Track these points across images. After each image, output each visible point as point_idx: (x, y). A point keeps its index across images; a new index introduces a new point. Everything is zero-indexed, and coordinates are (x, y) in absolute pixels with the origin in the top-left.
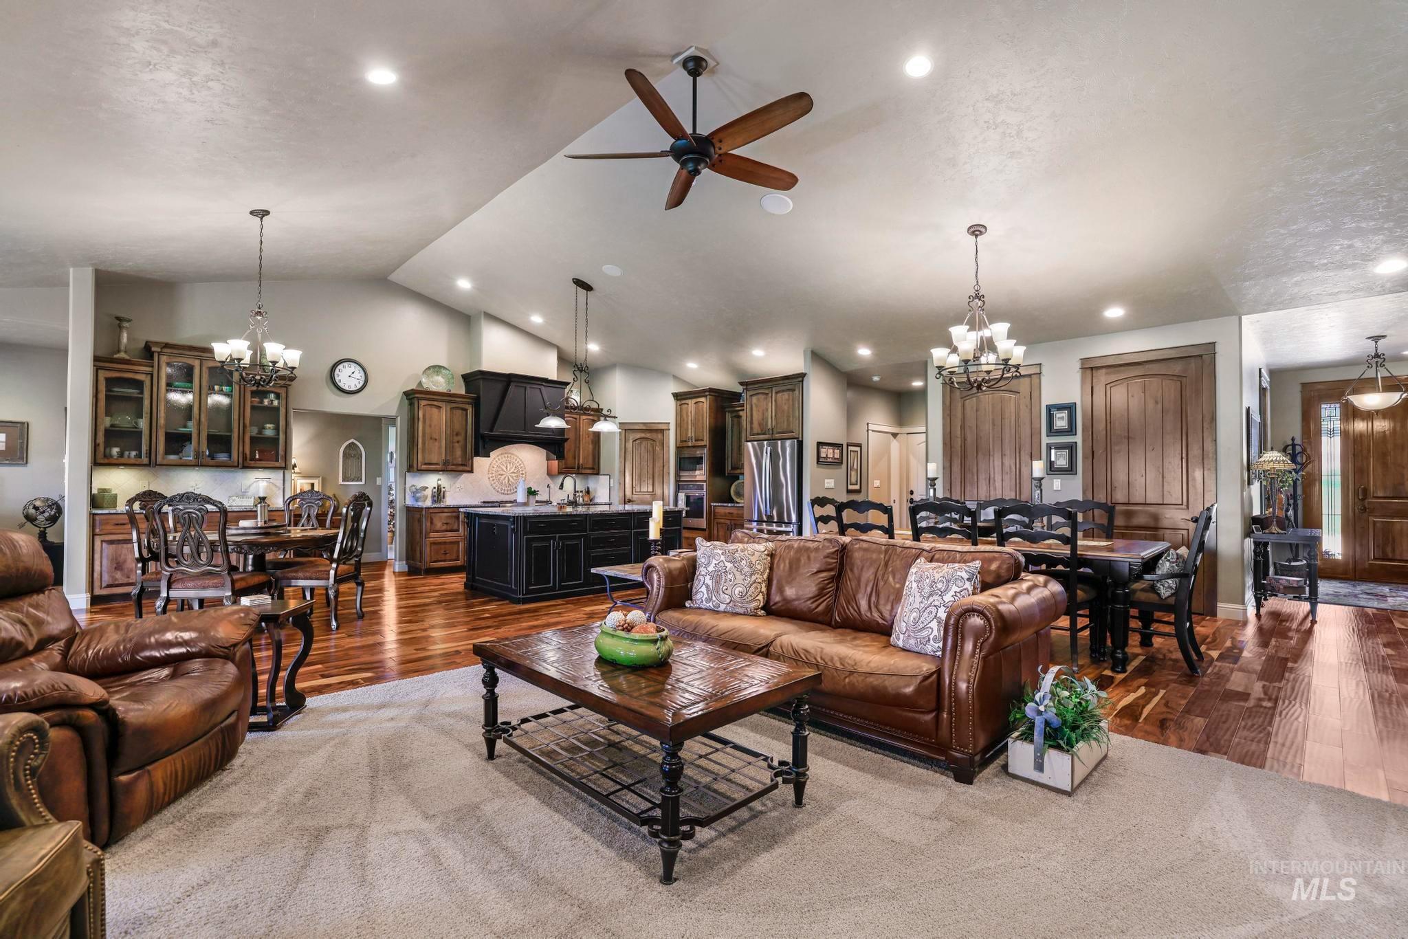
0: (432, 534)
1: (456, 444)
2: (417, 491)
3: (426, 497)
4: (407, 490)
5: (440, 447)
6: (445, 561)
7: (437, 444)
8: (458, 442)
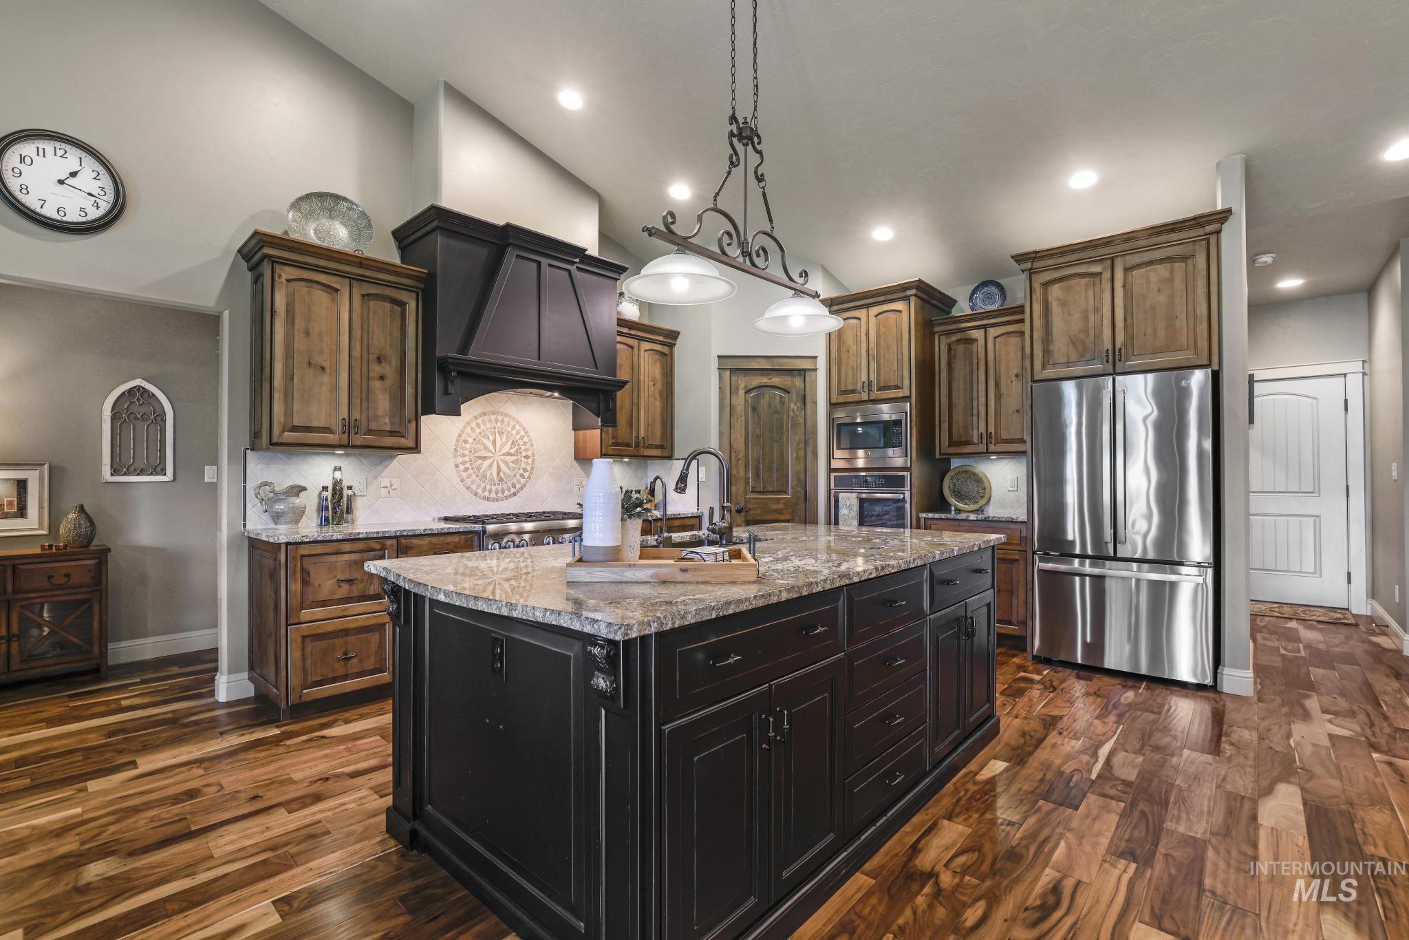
0: (306, 614)
1: (377, 384)
2: (279, 496)
3: (299, 514)
4: (250, 494)
5: (335, 388)
6: (346, 677)
7: (325, 379)
8: (382, 378)
